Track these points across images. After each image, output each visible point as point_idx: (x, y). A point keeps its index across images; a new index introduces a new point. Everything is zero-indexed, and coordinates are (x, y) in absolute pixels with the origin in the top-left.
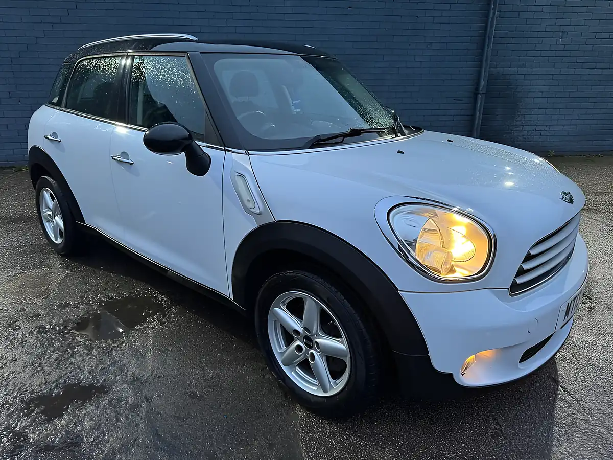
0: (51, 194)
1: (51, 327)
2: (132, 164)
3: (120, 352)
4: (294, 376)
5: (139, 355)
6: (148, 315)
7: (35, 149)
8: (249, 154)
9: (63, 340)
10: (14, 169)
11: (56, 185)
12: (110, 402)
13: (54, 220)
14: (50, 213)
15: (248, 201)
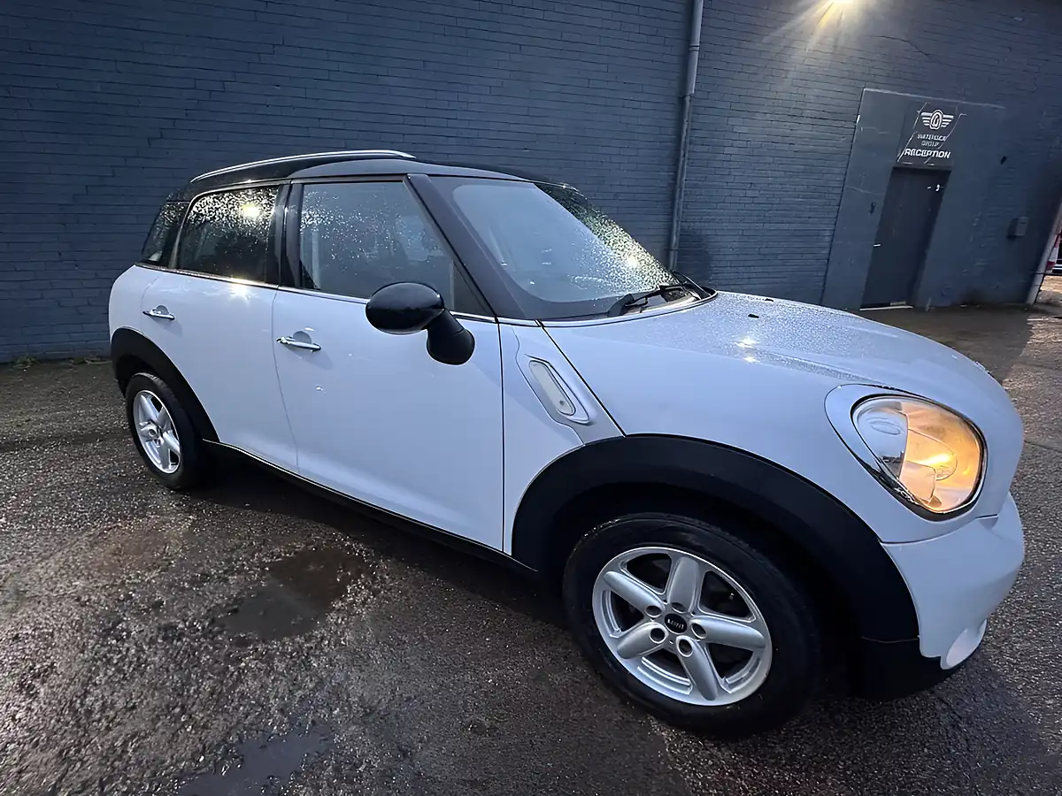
0: (154, 400)
1: (187, 623)
2: (319, 349)
3: (324, 659)
4: (641, 674)
5: (358, 658)
6: (346, 581)
7: (124, 333)
8: (543, 326)
9: (215, 648)
10: (72, 361)
11: (165, 385)
12: (337, 769)
13: (160, 438)
14: (153, 427)
15: (562, 403)
